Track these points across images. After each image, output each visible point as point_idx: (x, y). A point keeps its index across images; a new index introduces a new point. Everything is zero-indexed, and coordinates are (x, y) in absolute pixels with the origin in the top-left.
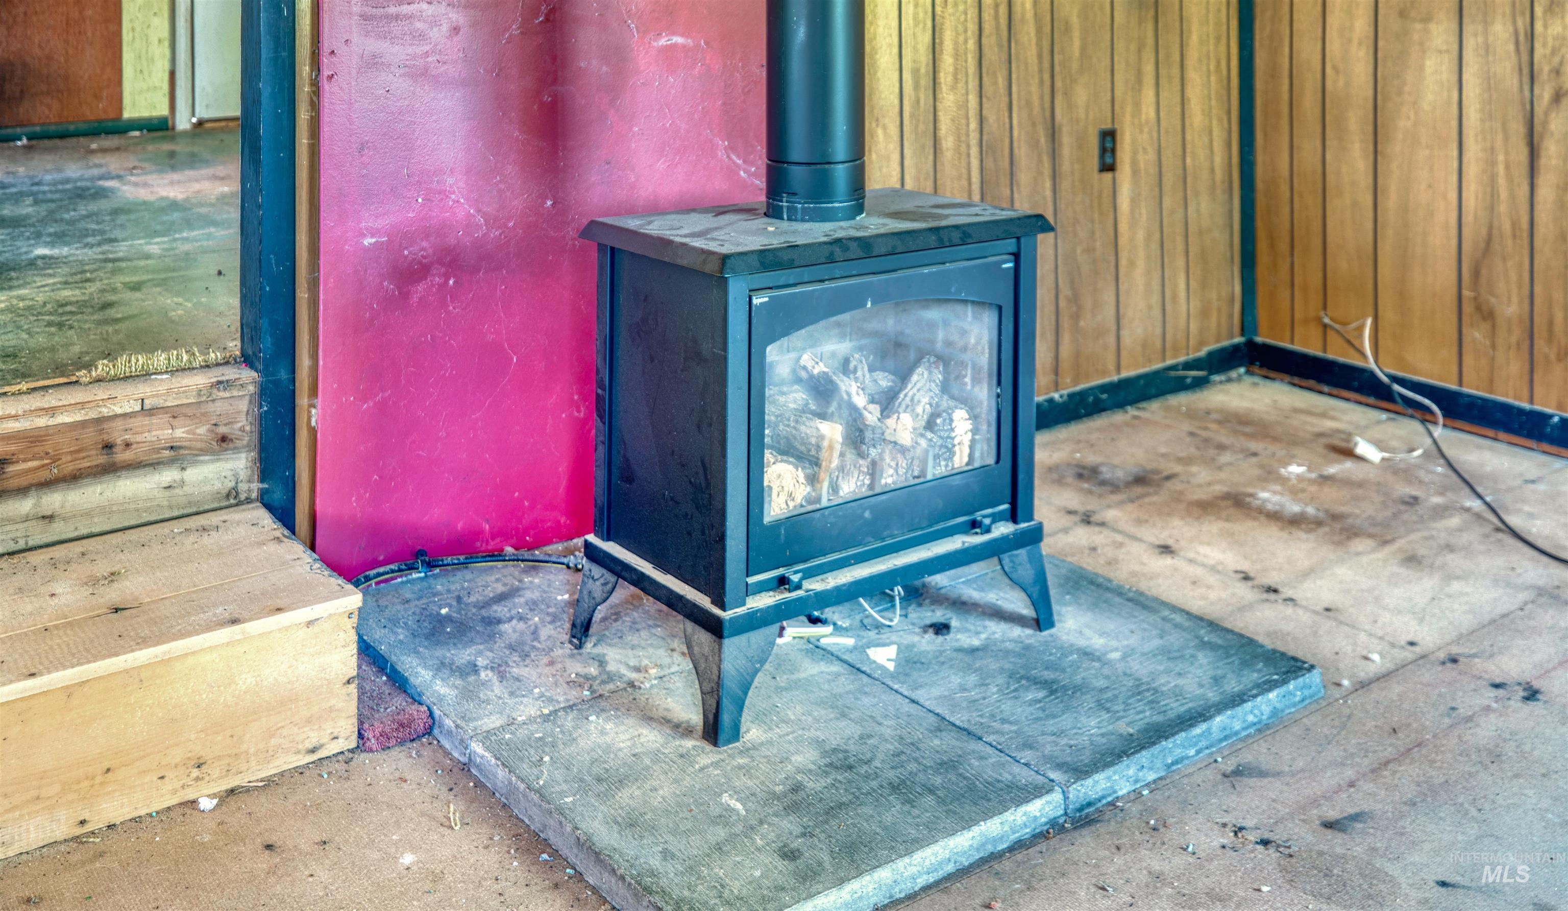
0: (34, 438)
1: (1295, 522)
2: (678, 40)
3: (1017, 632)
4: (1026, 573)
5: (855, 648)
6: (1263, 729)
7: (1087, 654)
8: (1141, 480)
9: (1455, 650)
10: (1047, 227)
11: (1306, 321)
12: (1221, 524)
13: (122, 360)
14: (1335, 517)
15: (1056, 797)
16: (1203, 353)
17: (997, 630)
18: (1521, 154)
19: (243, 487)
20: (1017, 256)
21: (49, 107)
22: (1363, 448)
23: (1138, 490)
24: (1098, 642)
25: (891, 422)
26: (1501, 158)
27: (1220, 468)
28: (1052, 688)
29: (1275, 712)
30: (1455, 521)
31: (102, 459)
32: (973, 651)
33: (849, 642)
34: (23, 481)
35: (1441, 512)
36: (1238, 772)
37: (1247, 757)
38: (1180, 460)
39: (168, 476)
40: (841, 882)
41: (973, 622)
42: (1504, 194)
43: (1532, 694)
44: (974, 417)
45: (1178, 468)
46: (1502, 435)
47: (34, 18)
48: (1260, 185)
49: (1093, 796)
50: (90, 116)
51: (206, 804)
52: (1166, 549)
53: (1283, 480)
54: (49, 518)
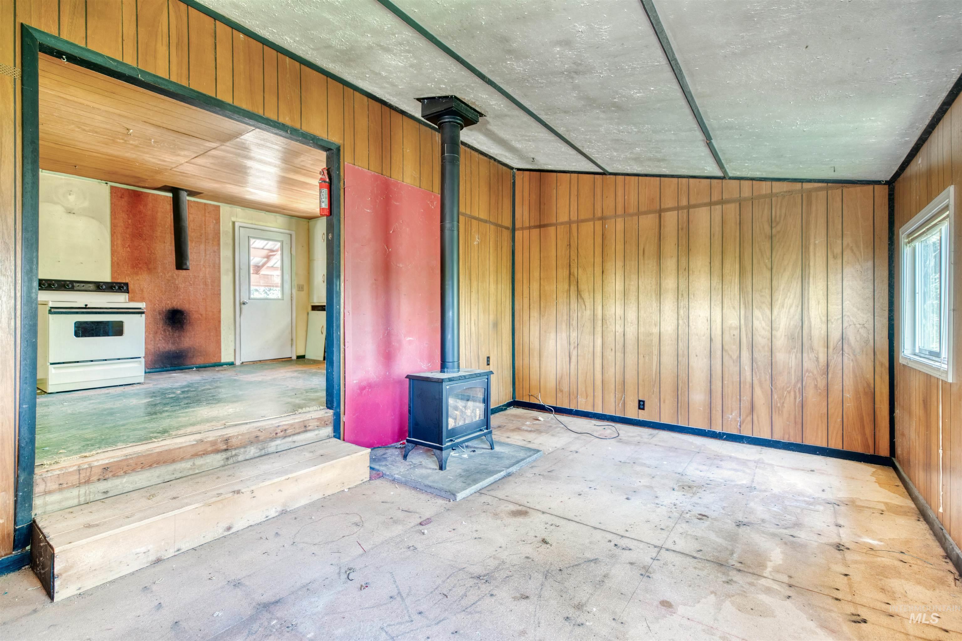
0: (292, 425)
1: (530, 431)
2: (411, 338)
3: (488, 450)
4: (489, 439)
5: (459, 456)
6: (534, 461)
7: (502, 452)
8: (499, 427)
9: (563, 447)
10: (493, 373)
11: (526, 395)
12: (517, 433)
13: (304, 409)
14: (538, 430)
15: (505, 471)
16: (506, 403)
17: (485, 451)
18: (568, 359)
19: (330, 434)
20: (488, 379)
21: (201, 359)
22: (540, 418)
23: (499, 428)
24: (503, 451)
25: (466, 411)
26: (564, 360)
27: (514, 424)
28: (498, 458)
29: (536, 458)
30: (559, 429)
31: (304, 429)
32: (481, 454)
33: (458, 455)
34: (290, 434)
35: (556, 428)
36: (532, 467)
37: (533, 465)
38: (506, 423)
39: (316, 432)
40: (475, 485)
41: (479, 450)
42: (564, 367)
43: (577, 452)
44: (480, 410)
45: (506, 424)
46: (564, 414)
47: (197, 336)
48: (516, 368)
49: (510, 472)
50: (213, 362)
51: (346, 490)
52: (508, 437)
53: (526, 425)
54: (294, 442)
